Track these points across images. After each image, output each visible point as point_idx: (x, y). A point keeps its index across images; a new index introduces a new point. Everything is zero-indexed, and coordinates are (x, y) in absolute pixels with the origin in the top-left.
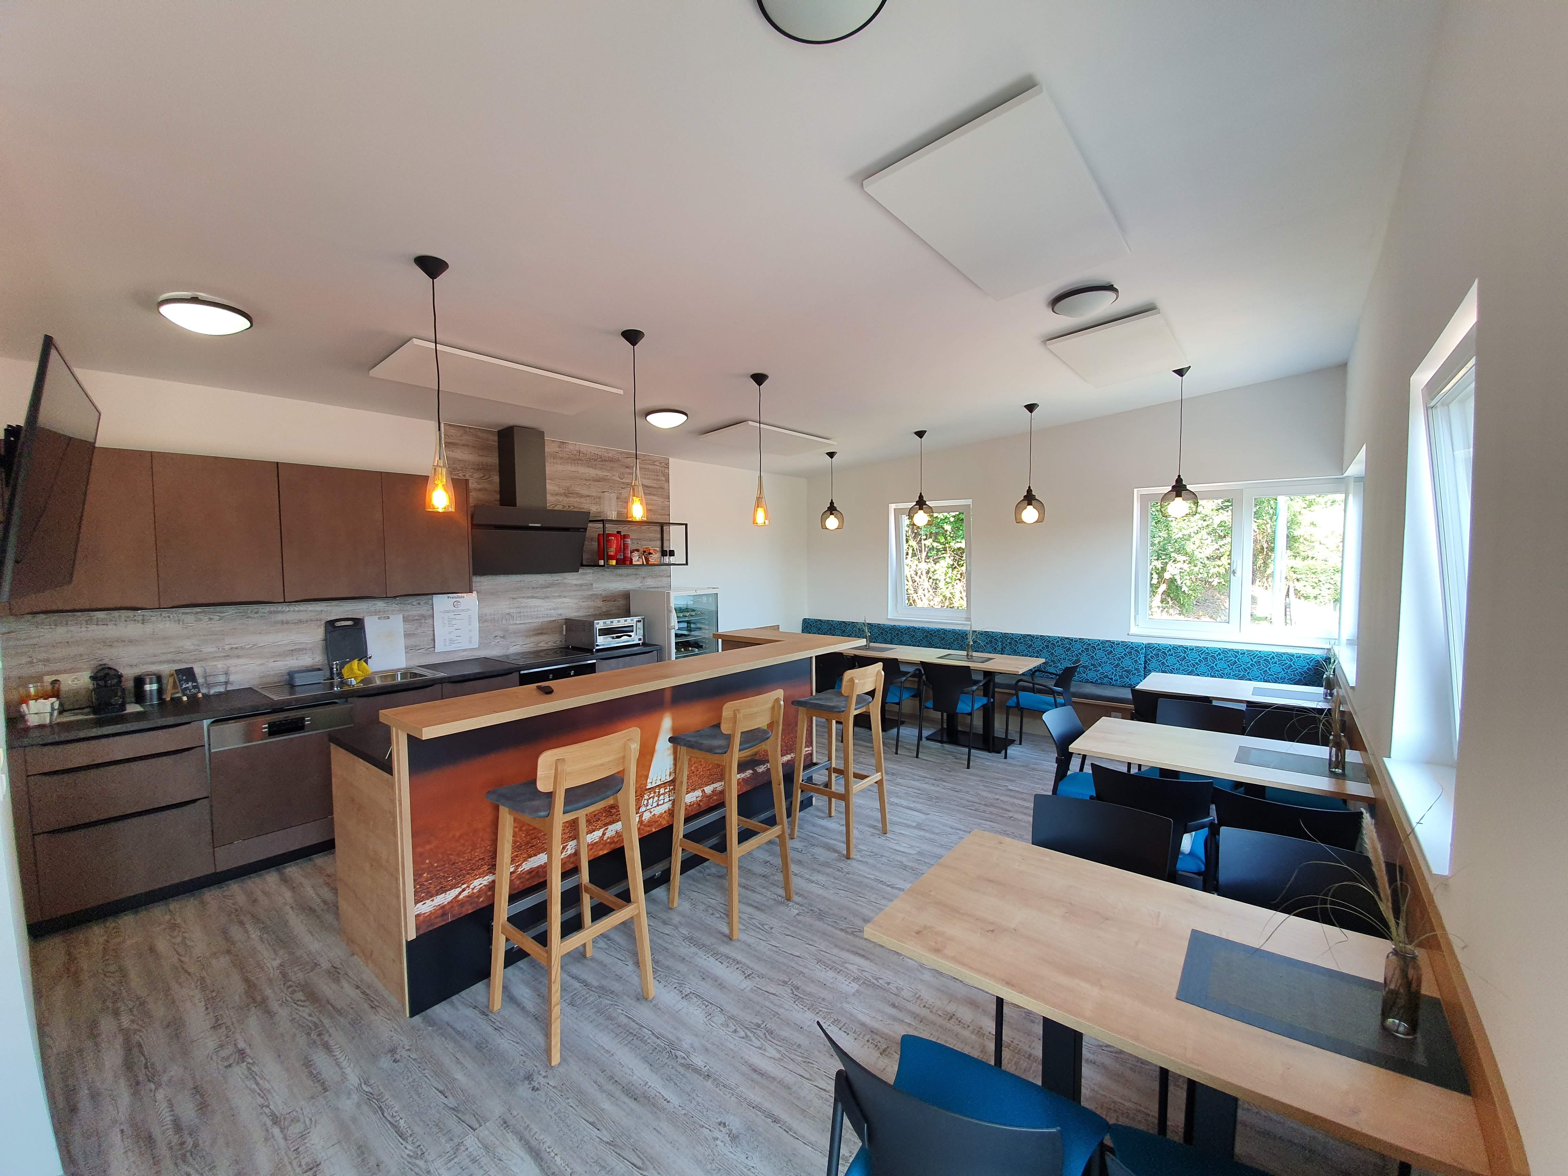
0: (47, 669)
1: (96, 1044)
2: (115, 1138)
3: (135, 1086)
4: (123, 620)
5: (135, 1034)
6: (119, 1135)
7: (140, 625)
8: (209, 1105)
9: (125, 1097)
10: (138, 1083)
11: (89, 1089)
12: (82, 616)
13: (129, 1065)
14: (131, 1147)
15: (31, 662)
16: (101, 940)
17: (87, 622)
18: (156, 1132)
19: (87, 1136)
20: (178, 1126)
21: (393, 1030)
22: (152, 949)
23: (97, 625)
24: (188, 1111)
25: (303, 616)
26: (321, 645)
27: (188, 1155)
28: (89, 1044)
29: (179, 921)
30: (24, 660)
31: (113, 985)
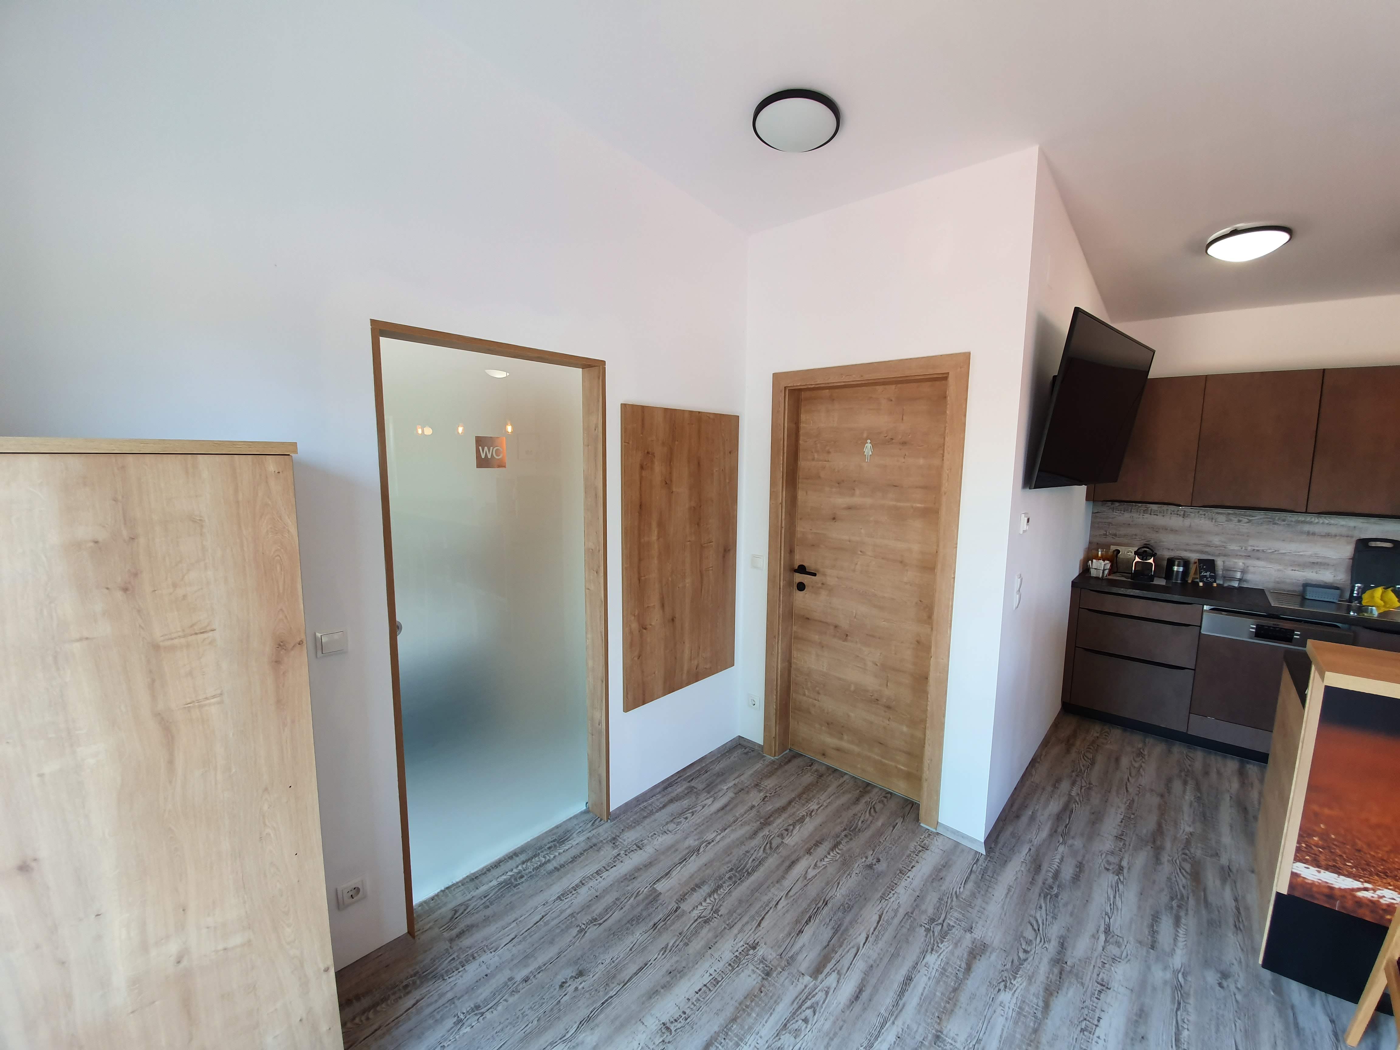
0: (1113, 541)
1: (1053, 791)
2: (1025, 851)
3: (1053, 832)
4: (1169, 513)
5: (1074, 802)
6: (1027, 851)
7: (1181, 519)
8: (1079, 881)
9: (1044, 834)
10: (1056, 831)
11: (1032, 812)
12: (1143, 507)
13: (1058, 817)
14: (1027, 862)
15: (1106, 535)
16: (1096, 735)
17: (1145, 512)
18: (1045, 867)
19: (1013, 835)
20: (1056, 875)
21: (1238, 959)
22: (1117, 760)
23: (1151, 514)
24: (1068, 872)
25: (1333, 530)
26: (1347, 563)
27: (1049, 897)
28: (1049, 788)
29: (1146, 753)
30: (1102, 532)
31: (1083, 766)
